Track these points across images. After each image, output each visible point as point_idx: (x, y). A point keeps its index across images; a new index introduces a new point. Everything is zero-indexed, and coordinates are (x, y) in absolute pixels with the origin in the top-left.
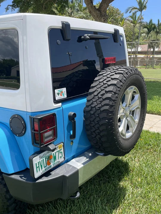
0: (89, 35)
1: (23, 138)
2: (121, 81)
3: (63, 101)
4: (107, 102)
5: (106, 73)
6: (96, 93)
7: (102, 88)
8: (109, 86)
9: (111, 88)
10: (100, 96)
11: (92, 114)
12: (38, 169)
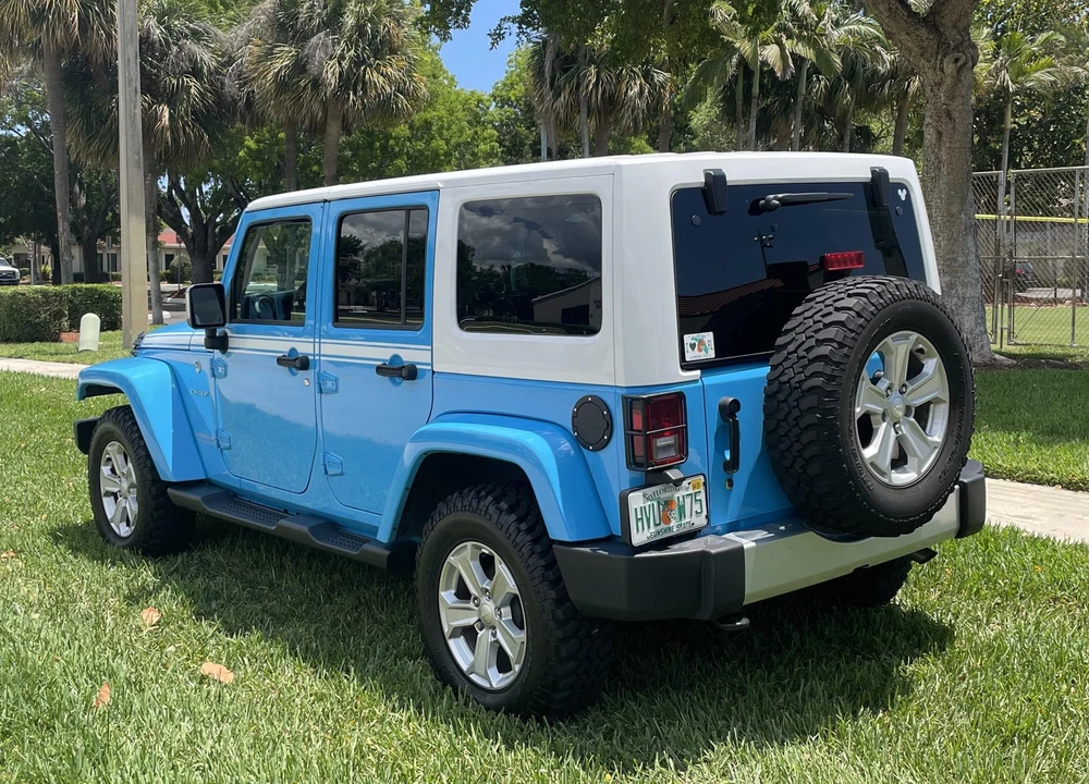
0: (780, 196)
1: (603, 454)
2: (859, 315)
3: (705, 366)
4: (819, 366)
5: (824, 294)
6: (791, 348)
7: (809, 333)
8: (826, 326)
9: (831, 332)
10: (801, 352)
11: (782, 402)
12: (640, 524)
